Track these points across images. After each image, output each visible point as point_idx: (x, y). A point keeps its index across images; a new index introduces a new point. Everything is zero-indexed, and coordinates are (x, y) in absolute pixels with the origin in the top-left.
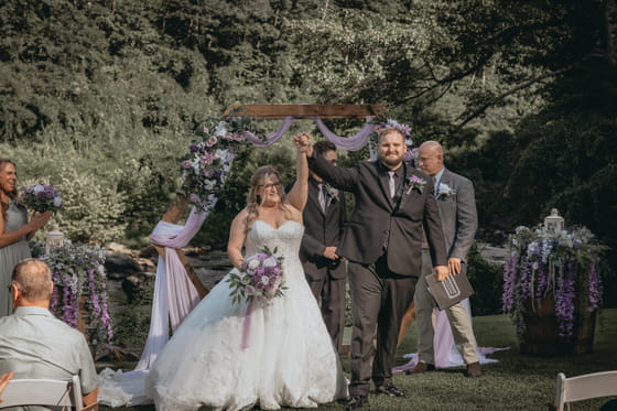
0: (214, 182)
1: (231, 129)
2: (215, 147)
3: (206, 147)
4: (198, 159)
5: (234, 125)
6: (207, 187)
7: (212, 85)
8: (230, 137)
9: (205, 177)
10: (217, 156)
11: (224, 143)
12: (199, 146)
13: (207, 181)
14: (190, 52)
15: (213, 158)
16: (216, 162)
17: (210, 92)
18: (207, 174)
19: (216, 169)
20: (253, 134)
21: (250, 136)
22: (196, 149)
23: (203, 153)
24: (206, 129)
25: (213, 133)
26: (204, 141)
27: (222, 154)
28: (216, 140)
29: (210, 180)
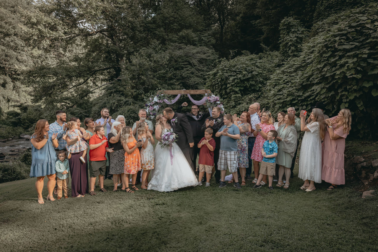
0: (154, 116)
1: (159, 99)
2: (154, 105)
3: (151, 105)
4: (148, 109)
5: (160, 97)
6: (151, 118)
7: (14, 87)
8: (158, 101)
9: (150, 115)
10: (154, 108)
11: (156, 103)
12: (148, 104)
13: (151, 116)
14: (5, 77)
15: (153, 108)
16: (154, 110)
17: (13, 90)
18: (151, 114)
19: (154, 112)
20: (167, 100)
21: (166, 101)
22: (147, 106)
23: (149, 107)
24: (151, 99)
25: (153, 100)
26: (150, 103)
27: (156, 107)
28: (154, 103)
29: (152, 116)
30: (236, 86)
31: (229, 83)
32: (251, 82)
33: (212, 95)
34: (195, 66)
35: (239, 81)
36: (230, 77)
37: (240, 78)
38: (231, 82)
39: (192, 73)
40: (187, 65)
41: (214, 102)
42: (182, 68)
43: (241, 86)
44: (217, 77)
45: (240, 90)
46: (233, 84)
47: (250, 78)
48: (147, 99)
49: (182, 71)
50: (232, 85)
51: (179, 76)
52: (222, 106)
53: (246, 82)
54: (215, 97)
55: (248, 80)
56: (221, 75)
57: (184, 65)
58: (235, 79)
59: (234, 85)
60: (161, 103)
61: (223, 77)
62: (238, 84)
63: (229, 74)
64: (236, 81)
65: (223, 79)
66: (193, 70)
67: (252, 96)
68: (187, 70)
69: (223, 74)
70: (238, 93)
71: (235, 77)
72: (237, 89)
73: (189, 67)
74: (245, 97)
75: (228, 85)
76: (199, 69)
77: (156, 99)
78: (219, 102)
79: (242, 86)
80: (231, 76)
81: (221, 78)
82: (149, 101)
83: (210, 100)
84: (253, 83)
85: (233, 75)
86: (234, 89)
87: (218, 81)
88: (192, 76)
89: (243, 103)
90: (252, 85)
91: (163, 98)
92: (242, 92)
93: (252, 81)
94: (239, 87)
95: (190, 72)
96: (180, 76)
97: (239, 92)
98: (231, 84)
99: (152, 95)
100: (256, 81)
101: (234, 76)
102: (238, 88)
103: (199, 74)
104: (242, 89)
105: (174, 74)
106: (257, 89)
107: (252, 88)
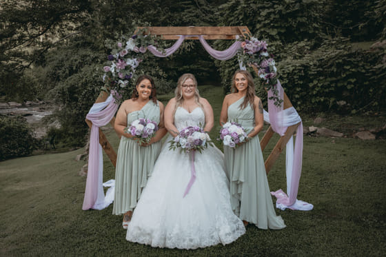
0: (126, 82)
1: (138, 44)
2: (126, 57)
3: (119, 57)
4: (114, 65)
5: (140, 40)
6: (121, 86)
8: (136, 50)
9: (119, 79)
10: (128, 63)
11: (132, 54)
12: (114, 56)
13: (120, 81)
15: (125, 65)
16: (128, 68)
18: (121, 76)
19: (128, 72)
20: (155, 48)
21: (153, 49)
22: (113, 59)
23: (117, 61)
24: (120, 44)
25: (124, 47)
26: (118, 52)
27: (131, 62)
28: (127, 52)
29: (123, 80)
30: (273, 27)
31: (259, 22)
32: (299, 19)
33: (253, 38)
34: (201, 5)
35: (277, 16)
36: (261, 10)
37: (280, 11)
38: (263, 19)
39: (197, 16)
40: (189, 4)
41: (256, 53)
42: (183, 9)
43: (280, 27)
44: (236, 12)
45: (279, 34)
46: (267, 22)
47: (297, 11)
48: (112, 44)
49: (183, 13)
50: (265, 26)
51: (178, 20)
52: (272, 63)
53: (290, 20)
54: (257, 43)
55: (294, 15)
56: (244, 7)
57: (185, 4)
58: (269, 14)
59: (269, 24)
60: (143, 54)
61: (249, 11)
62: (276, 22)
63: (259, 5)
64: (272, 16)
65: (248, 15)
66: (198, 11)
67: (302, 44)
68: (190, 12)
69: (247, 7)
70: (276, 40)
71: (272, 10)
72: (274, 33)
73: (193, 7)
74: (289, 46)
75: (258, 26)
76: (206, 10)
77: (131, 45)
78: (266, 54)
79: (283, 25)
80: (264, 8)
81: (245, 14)
82: (117, 48)
83: (247, 48)
84: (304, 20)
85: (267, 6)
86: (268, 31)
87: (238, 20)
88: (197, 20)
89: (286, 57)
90: (301, 24)
91: (146, 42)
92: (283, 38)
93: (301, 17)
94: (277, 27)
95: (193, 15)
96: (180, 20)
97: (278, 37)
98: (263, 22)
99: (123, 37)
100: (309, 17)
101: (268, 8)
102: (276, 30)
103: (207, 18)
104: (283, 31)
105: (171, 16)
106: (311, 32)
107: (301, 30)
